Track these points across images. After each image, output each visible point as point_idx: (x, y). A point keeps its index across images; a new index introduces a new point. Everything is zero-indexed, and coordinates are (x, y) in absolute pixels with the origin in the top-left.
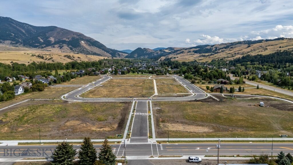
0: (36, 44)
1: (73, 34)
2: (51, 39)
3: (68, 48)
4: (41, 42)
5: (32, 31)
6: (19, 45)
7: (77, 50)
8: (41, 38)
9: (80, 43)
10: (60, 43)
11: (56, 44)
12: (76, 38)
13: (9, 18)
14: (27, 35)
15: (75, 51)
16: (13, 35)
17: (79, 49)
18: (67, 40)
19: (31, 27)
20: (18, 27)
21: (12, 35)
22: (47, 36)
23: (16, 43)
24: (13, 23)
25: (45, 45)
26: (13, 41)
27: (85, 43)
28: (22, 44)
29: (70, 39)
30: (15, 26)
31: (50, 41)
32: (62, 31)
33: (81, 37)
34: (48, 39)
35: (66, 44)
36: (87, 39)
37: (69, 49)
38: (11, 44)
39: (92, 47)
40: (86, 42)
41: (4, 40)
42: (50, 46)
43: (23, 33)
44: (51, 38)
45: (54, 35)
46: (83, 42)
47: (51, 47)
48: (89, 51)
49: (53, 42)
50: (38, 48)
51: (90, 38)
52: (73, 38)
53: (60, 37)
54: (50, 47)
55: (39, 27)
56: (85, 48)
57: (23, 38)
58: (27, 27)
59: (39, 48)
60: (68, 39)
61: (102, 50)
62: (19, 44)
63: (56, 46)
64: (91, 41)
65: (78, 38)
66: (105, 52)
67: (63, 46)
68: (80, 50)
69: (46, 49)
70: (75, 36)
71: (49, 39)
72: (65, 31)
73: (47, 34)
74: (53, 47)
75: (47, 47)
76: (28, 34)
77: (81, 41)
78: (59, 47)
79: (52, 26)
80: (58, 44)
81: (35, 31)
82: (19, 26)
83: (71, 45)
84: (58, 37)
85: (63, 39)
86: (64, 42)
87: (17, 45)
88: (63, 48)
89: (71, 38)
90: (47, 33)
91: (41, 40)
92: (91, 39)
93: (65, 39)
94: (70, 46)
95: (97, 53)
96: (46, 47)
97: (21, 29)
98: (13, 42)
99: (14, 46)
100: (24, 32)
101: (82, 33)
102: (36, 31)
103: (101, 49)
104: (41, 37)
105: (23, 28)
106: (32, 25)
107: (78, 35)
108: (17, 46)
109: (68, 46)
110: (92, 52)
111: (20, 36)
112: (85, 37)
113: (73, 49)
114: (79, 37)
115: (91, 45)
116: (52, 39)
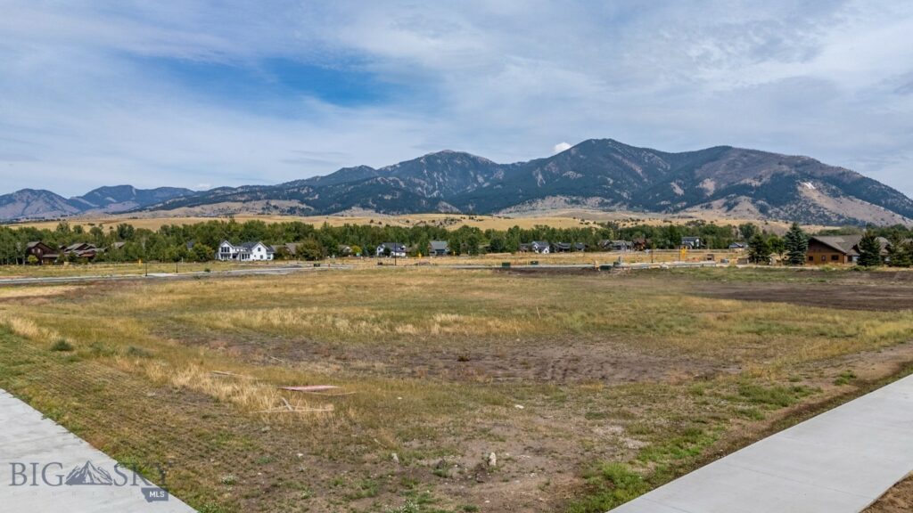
0: (662, 203)
1: (780, 164)
2: (704, 186)
3: (752, 207)
4: (676, 194)
5: (662, 168)
6: (620, 206)
7: (782, 212)
8: (680, 185)
9: (799, 188)
10: (730, 195)
11: (717, 199)
12: (786, 175)
13: (610, 140)
14: (646, 180)
15: (774, 215)
16: (611, 182)
17: (791, 209)
18: (756, 183)
19: (659, 156)
20: (626, 161)
21: (607, 183)
22: (698, 176)
23: (613, 203)
24: (617, 152)
25: (685, 203)
26: (606, 198)
27: (819, 189)
28: (625, 204)
29: (764, 180)
30: (620, 158)
31: (702, 191)
32: (746, 156)
33: (807, 168)
34: (698, 184)
35: (750, 195)
36: (827, 173)
37: (757, 211)
38: (602, 204)
39: (844, 200)
40: (821, 185)
41: (587, 196)
42: (696, 205)
43: (636, 176)
44: (705, 181)
45: (717, 173)
46: (809, 185)
47: (702, 207)
48: (827, 213)
49: (708, 194)
50: (664, 212)
51: (841, 171)
52: (776, 176)
53: (735, 177)
54: (697, 208)
55: (681, 155)
56: (814, 205)
57: (634, 187)
58: (649, 158)
59: (666, 213)
60: (760, 178)
61: (882, 208)
62: (619, 204)
63: (716, 203)
64: (845, 179)
65: (794, 172)
66: (899, 216)
67: (736, 204)
68: (795, 212)
69: (685, 214)
70: (785, 168)
71: (701, 185)
72: (754, 155)
73: (697, 171)
74: (707, 207)
75: (690, 209)
76: (648, 178)
77: (804, 181)
78: (725, 205)
79: (717, 147)
80: (722, 197)
81: (669, 168)
82: (629, 159)
83: (767, 197)
84: (727, 176)
85: (743, 182)
86: (744, 190)
87: (612, 208)
88: (736, 208)
89: (769, 176)
90: (697, 168)
91: (679, 191)
92: (844, 173)
93: (748, 181)
94: (760, 202)
95: (859, 218)
96: (687, 209)
97: (633, 166)
98: (606, 201)
99: (604, 211)
100: (639, 171)
101: (812, 157)
102: (671, 165)
103: (880, 204)
104: (680, 181)
105: (639, 162)
106: (662, 150)
107: (796, 166)
108: (611, 211)
109: (753, 202)
110: (840, 217)
111: (629, 183)
112: (823, 167)
113: (770, 212)
114: (800, 169)
115: (840, 192)
116: (709, 186)
